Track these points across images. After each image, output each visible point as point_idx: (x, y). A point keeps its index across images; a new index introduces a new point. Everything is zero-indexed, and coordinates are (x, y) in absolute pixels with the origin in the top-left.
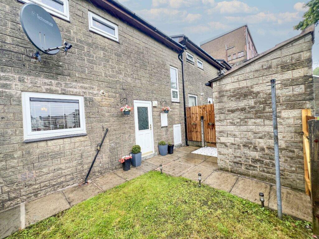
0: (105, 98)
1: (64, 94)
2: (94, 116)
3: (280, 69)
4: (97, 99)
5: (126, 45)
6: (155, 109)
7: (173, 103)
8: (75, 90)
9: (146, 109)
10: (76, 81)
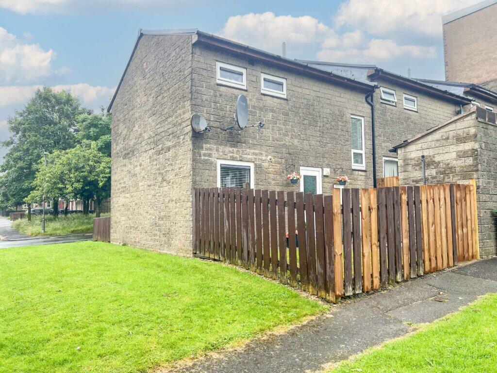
0: (272, 164)
1: (241, 161)
2: (261, 183)
3: (455, 141)
4: (266, 165)
5: (294, 100)
6: (326, 180)
7: (354, 172)
8: (249, 157)
9: (314, 178)
10: (249, 147)
